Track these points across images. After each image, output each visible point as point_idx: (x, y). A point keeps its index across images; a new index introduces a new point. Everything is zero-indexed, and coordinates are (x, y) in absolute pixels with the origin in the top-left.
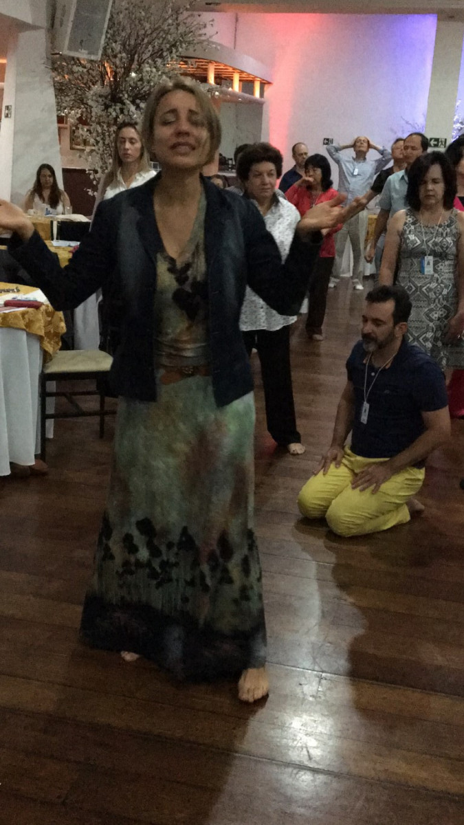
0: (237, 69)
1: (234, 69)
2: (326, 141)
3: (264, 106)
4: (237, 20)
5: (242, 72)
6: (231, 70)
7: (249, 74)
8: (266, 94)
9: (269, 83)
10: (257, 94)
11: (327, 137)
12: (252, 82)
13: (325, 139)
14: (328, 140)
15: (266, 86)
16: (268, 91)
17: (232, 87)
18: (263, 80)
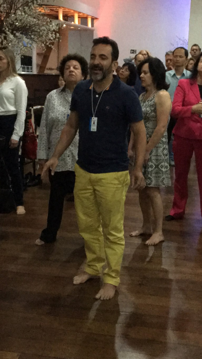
0: (76, 11)
1: (74, 11)
2: (132, 52)
3: (94, 32)
5: (79, 13)
6: (72, 11)
7: (84, 14)
8: (95, 25)
9: (96, 18)
10: (90, 25)
12: (86, 18)
13: (131, 50)
14: (133, 50)
15: (95, 21)
16: (96, 23)
17: (74, 22)
18: (93, 17)
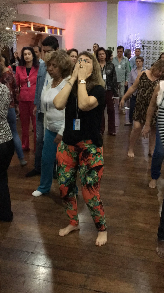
2: (88, 50)
3: (63, 38)
4: (50, 7)
5: (48, 26)
6: (43, 25)
7: (52, 26)
8: (63, 34)
9: (64, 29)
10: (59, 34)
11: (88, 48)
12: (56, 29)
13: (87, 49)
14: (89, 49)
15: (63, 31)
16: (64, 32)
18: (61, 28)
